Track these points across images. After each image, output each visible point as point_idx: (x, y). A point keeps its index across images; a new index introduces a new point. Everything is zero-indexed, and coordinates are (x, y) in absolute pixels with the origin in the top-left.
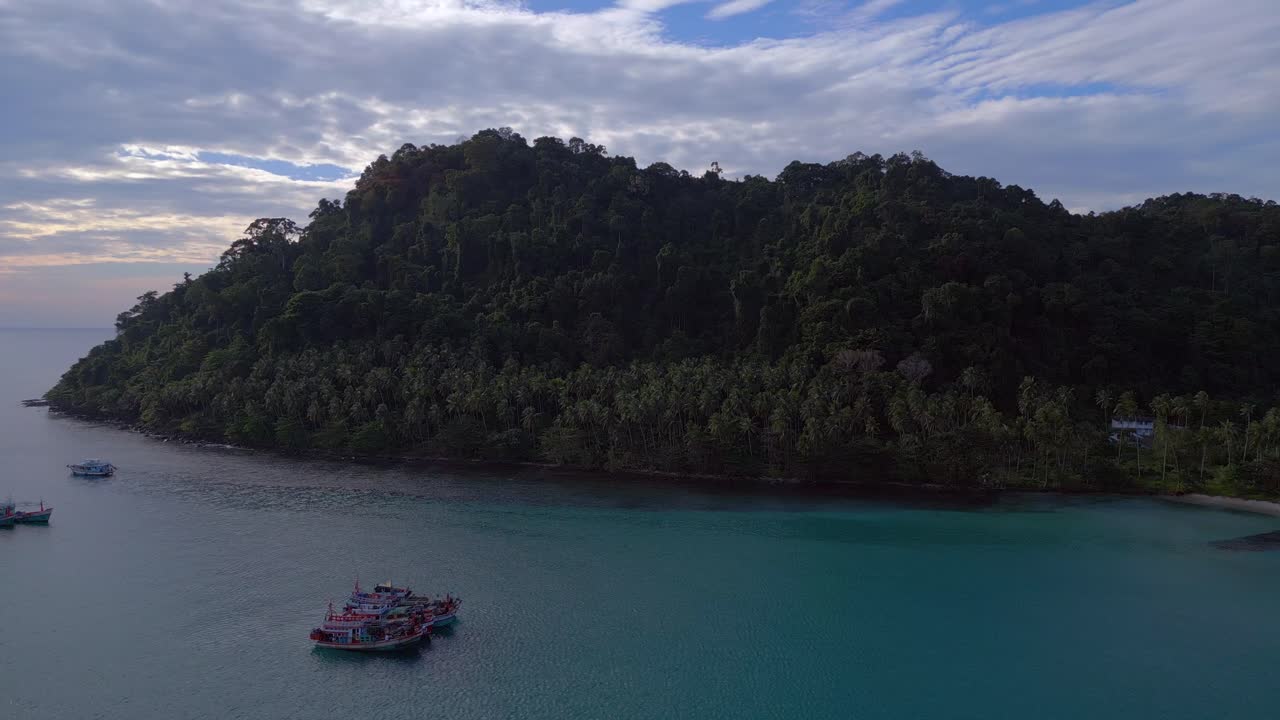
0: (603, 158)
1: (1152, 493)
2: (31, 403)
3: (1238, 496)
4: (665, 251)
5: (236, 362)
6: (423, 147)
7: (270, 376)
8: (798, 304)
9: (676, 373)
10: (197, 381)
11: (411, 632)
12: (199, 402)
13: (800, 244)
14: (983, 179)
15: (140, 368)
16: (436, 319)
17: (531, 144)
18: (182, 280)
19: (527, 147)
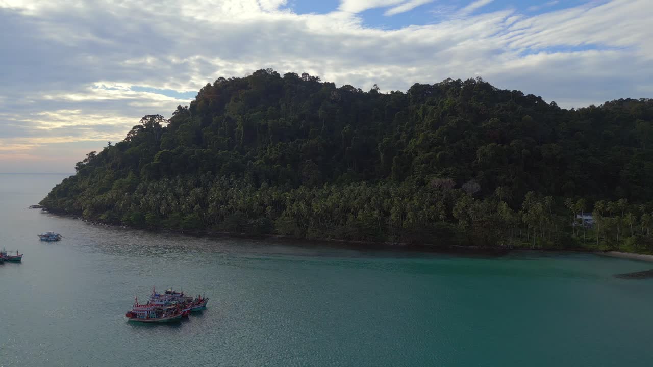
0: (319, 83)
1: (591, 251)
2: (35, 207)
3: (635, 253)
4: (347, 129)
5: (128, 185)
6: (228, 79)
7: (144, 192)
8: (413, 155)
9: (347, 190)
10: (109, 195)
11: (177, 313)
12: (110, 205)
13: (417, 125)
14: (515, 91)
15: (84, 189)
16: (228, 163)
17: (282, 77)
18: (107, 146)
19: (280, 78)
